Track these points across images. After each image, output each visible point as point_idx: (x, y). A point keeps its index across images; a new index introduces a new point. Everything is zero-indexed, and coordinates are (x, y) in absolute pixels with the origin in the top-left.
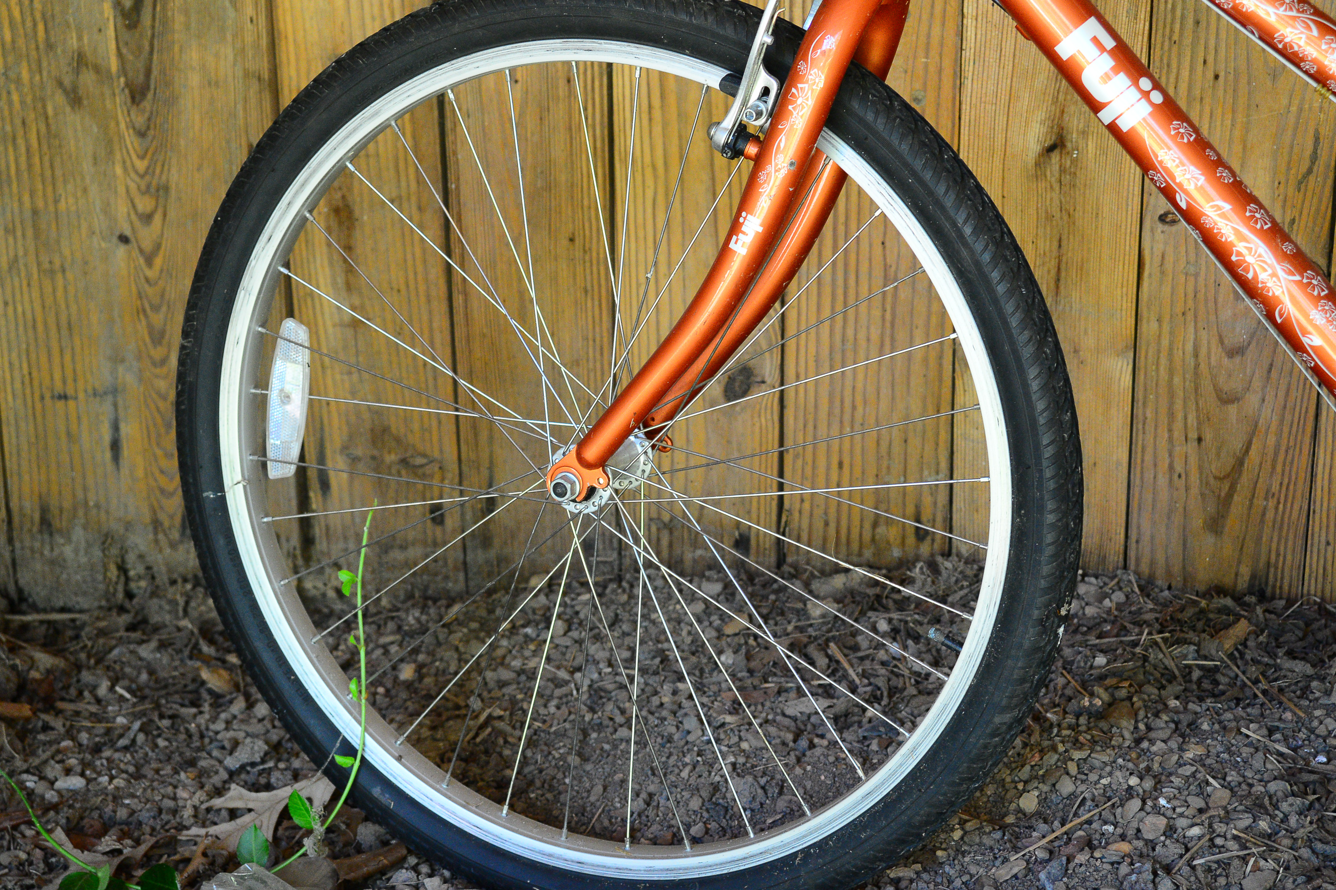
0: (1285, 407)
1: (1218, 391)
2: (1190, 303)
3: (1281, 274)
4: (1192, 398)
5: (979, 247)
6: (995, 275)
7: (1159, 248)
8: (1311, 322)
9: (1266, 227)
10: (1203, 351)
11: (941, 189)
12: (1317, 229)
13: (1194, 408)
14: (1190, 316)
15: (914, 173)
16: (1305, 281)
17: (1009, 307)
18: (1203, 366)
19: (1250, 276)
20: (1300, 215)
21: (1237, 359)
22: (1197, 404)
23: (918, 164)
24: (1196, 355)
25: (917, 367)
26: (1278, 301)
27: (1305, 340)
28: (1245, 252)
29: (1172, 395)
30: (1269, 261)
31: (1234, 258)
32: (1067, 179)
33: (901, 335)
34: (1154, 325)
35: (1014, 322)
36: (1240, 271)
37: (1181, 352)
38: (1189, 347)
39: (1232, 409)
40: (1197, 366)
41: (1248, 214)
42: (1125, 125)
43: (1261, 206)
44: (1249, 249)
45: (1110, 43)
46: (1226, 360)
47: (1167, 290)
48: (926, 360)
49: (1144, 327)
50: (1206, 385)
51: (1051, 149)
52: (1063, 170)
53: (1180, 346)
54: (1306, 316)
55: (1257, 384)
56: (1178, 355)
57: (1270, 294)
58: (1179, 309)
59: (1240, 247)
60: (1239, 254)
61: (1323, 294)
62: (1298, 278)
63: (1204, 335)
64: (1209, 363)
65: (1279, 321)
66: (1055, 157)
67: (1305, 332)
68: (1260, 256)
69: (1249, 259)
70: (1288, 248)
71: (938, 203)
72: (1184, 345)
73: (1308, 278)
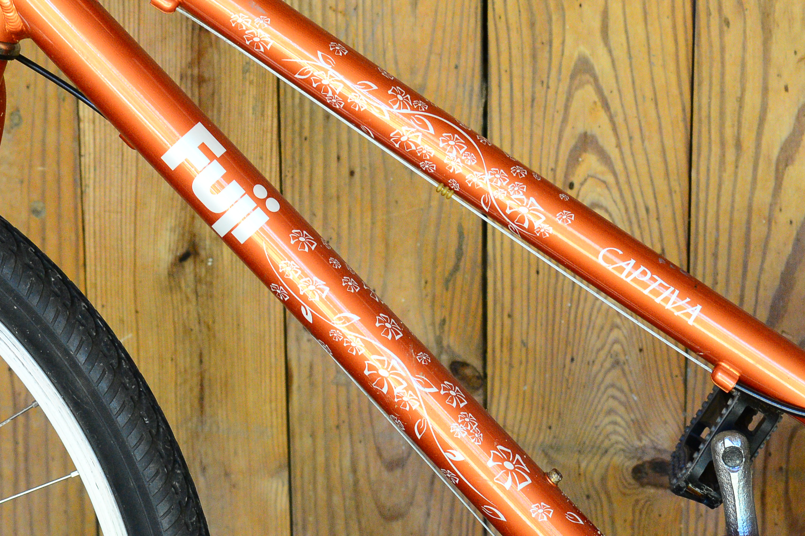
0: (451, 520)
1: (380, 508)
2: (344, 415)
3: (417, 386)
4: (354, 516)
5: (94, 376)
6: (114, 406)
7: (306, 358)
8: (451, 435)
9: (397, 337)
10: (361, 466)
11: (49, 315)
12: (469, 329)
13: (356, 527)
14: (345, 428)
15: (19, 300)
16: (442, 392)
17: (132, 440)
18: (362, 482)
19: (385, 390)
20: (451, 313)
21: (398, 472)
22: (360, 522)
23: (23, 289)
24: (354, 470)
25: (56, 502)
26: (417, 415)
27: (447, 455)
28: (377, 365)
29: (332, 516)
30: (404, 374)
31: (366, 372)
32: (201, 290)
33: (36, 470)
34: (308, 441)
35: (138, 455)
36: (374, 386)
37: (337, 469)
38: (347, 462)
39: (397, 526)
40: (356, 483)
41: (378, 325)
42: (241, 237)
43: (391, 315)
44: (382, 362)
45: (219, 150)
46: (386, 475)
47: (318, 402)
48: (65, 495)
49: (297, 444)
50: (368, 503)
51: (184, 258)
52: (198, 280)
53: (337, 462)
54: (447, 429)
55: (420, 498)
56: (335, 471)
57: (407, 409)
58: (332, 422)
59: (372, 360)
60: (371, 368)
61: (462, 405)
62: (434, 390)
63: (360, 448)
64: (369, 478)
65: (419, 437)
66: (189, 265)
67: (447, 448)
68: (393, 368)
69: (383, 372)
70: (422, 357)
71: (47, 330)
72: (340, 461)
73: (445, 389)
